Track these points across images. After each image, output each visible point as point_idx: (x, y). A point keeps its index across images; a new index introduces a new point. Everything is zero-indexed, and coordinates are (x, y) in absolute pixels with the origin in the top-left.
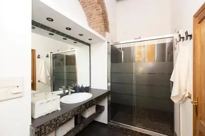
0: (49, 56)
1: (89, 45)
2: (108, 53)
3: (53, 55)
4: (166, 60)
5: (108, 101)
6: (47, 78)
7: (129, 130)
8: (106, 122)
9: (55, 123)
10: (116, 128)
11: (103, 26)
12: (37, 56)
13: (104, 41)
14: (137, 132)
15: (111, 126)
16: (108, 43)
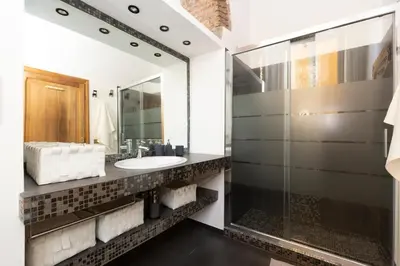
0: (115, 93)
1: (186, 59)
2: (227, 82)
3: (122, 91)
4: (370, 76)
5: (226, 183)
6: (110, 135)
7: (274, 247)
8: (220, 225)
9: (81, 199)
10: (242, 240)
11: (217, 14)
12: (91, 92)
13: (218, 47)
14: (292, 252)
15: (233, 235)
16: (226, 50)
